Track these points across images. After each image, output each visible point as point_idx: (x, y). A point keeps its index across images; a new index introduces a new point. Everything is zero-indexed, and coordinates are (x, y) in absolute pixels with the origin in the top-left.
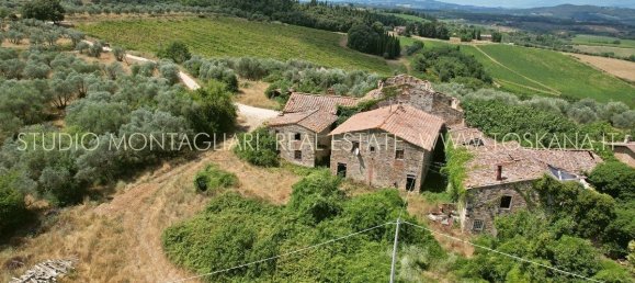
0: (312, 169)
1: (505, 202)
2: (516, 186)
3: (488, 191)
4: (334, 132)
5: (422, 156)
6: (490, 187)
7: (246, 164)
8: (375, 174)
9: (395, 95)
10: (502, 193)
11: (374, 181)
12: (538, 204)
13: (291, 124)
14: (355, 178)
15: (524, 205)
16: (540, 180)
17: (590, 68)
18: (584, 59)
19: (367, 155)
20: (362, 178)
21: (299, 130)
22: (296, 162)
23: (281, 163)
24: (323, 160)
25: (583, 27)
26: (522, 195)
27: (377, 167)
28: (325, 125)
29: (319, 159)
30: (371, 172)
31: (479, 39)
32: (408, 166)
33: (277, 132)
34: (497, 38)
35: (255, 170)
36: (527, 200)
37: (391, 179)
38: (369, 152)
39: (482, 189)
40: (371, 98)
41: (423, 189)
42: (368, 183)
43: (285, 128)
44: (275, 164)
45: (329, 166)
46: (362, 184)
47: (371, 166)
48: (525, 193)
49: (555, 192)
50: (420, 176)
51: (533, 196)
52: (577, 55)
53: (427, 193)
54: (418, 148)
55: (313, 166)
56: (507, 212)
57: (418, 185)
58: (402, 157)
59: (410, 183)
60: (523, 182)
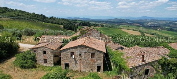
0: (52, 67)
1: (147, 72)
2: (151, 64)
3: (140, 68)
4: (62, 49)
5: (102, 55)
6: (140, 66)
7: (19, 68)
8: (82, 66)
9: (85, 33)
10: (146, 68)
11: (82, 70)
12: (161, 71)
13: (41, 47)
14: (73, 69)
15: (155, 72)
16: (161, 59)
17: (125, 32)
18: (124, 30)
19: (78, 57)
20: (77, 69)
21: (45, 49)
22: (45, 65)
23: (37, 66)
24: (58, 63)
25: (121, 23)
26: (154, 68)
27: (83, 63)
28: (58, 47)
29: (56, 62)
30: (80, 66)
31: (98, 26)
32: (97, 61)
33: (35, 51)
34: (102, 26)
35: (24, 71)
36: (156, 70)
37: (90, 67)
38: (79, 56)
39: (137, 67)
40: (76, 35)
41: (104, 70)
42: (79, 71)
43: (38, 49)
44: (34, 67)
45: (60, 65)
46: (77, 71)
47: (80, 63)
48: (155, 66)
49: (168, 65)
50: (103, 65)
51: (158, 67)
52: (122, 29)
53: (106, 72)
54: (101, 52)
55: (53, 66)
56: (148, 76)
57: (102, 68)
58: (94, 57)
59: (99, 69)
60: (154, 62)
